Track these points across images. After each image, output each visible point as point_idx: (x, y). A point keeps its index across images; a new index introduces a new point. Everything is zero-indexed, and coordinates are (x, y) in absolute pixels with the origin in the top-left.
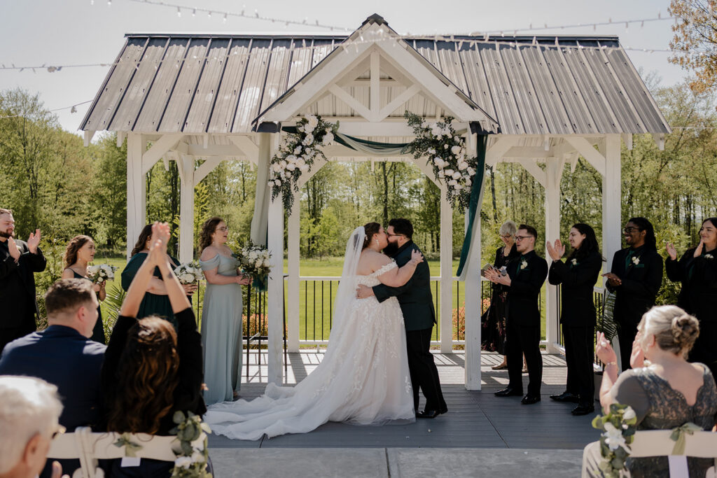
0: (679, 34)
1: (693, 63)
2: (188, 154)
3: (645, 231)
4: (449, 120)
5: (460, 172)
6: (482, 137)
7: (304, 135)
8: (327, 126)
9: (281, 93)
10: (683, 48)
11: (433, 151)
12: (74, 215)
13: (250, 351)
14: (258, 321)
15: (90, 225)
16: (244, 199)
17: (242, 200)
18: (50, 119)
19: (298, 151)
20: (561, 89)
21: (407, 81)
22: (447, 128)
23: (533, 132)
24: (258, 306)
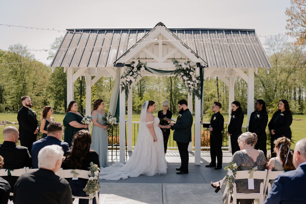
0: (289, 23)
1: (295, 35)
2: (89, 74)
3: (262, 105)
4: (189, 62)
5: (193, 82)
6: (201, 68)
7: (133, 68)
8: (142, 64)
9: (125, 52)
10: (291, 29)
11: (183, 74)
12: (40, 96)
13: (113, 150)
14: (116, 139)
15: (46, 100)
16: (111, 89)
17: (110, 89)
18: (32, 56)
19: (131, 73)
20: (232, 50)
21: (173, 47)
22: (188, 65)
23: (220, 67)
24: (116, 134)
